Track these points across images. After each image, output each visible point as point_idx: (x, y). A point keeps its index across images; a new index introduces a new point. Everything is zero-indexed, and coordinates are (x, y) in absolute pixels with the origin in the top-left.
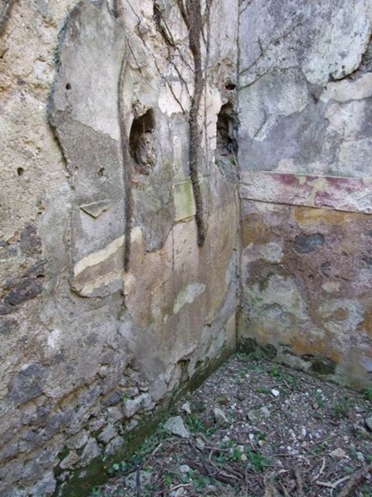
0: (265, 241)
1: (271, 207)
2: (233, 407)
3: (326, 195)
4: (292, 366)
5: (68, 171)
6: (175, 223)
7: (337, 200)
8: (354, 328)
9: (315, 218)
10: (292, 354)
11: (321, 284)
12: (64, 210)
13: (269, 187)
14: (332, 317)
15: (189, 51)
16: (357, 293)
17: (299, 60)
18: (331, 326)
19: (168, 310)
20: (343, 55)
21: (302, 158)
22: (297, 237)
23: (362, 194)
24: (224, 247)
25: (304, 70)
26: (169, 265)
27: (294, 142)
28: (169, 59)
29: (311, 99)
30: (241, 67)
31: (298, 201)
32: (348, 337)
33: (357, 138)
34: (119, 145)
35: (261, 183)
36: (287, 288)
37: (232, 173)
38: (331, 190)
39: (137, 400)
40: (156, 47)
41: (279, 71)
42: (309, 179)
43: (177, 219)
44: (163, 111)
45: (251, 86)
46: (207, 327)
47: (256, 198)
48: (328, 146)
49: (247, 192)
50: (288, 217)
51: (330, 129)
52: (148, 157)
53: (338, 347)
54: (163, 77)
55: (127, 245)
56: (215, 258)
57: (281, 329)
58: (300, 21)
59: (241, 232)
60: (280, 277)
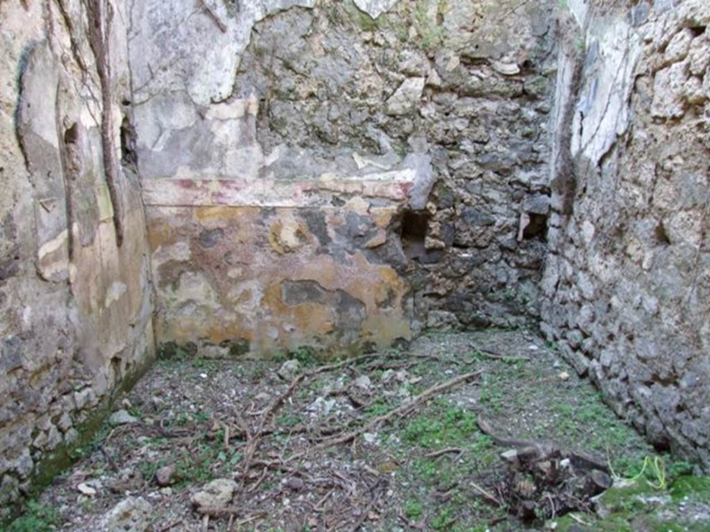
0: (172, 242)
1: (174, 210)
2: (169, 395)
3: (220, 195)
4: (213, 356)
5: (29, 171)
6: (99, 223)
7: (229, 198)
8: (258, 304)
9: (214, 215)
10: (212, 345)
11: (226, 272)
12: (30, 204)
13: (171, 192)
14: (239, 299)
15: (97, 75)
16: (255, 274)
17: (185, 85)
18: (240, 308)
19: (101, 303)
20: (219, 85)
21: (196, 165)
22: (201, 234)
23: (247, 192)
24: (136, 251)
25: (190, 93)
26: (98, 260)
27: (188, 151)
28: (83, 81)
29: (199, 117)
30: (133, 86)
31: (197, 202)
32: (254, 314)
33: (237, 148)
34: (58, 152)
35: (162, 189)
36: (198, 282)
37: (135, 181)
38: (223, 190)
39: (84, 393)
40: (73, 71)
41: (169, 93)
42: (205, 182)
43: (101, 219)
44: (84, 125)
45: (145, 104)
46: (131, 327)
47: (159, 202)
48: (216, 154)
49: (150, 199)
50: (191, 217)
51: (216, 141)
52: (73, 164)
53: (248, 325)
54: (81, 97)
55: (71, 239)
56: (131, 259)
57: (197, 323)
58: (182, 55)
59: (148, 237)
60: (190, 274)
